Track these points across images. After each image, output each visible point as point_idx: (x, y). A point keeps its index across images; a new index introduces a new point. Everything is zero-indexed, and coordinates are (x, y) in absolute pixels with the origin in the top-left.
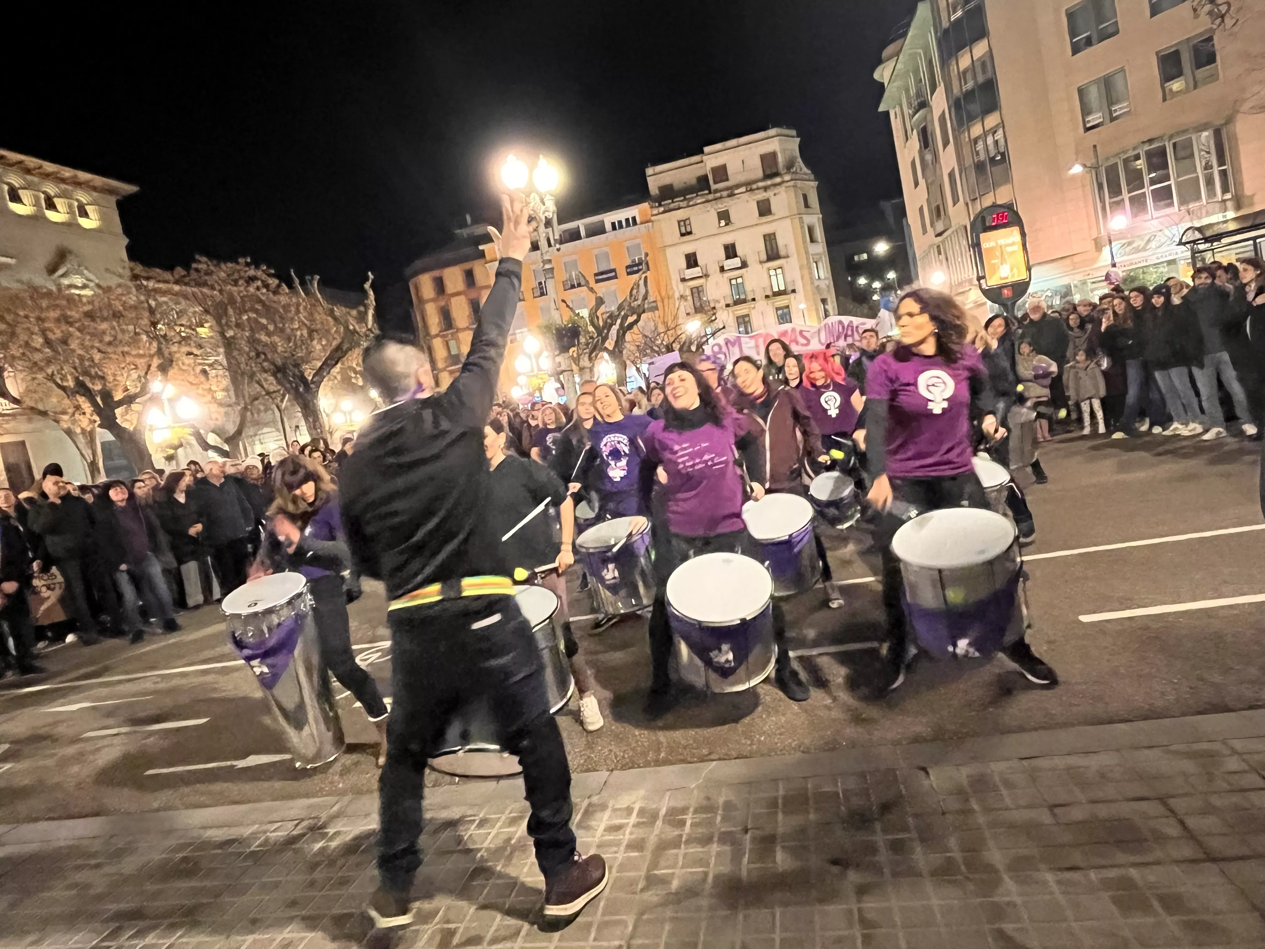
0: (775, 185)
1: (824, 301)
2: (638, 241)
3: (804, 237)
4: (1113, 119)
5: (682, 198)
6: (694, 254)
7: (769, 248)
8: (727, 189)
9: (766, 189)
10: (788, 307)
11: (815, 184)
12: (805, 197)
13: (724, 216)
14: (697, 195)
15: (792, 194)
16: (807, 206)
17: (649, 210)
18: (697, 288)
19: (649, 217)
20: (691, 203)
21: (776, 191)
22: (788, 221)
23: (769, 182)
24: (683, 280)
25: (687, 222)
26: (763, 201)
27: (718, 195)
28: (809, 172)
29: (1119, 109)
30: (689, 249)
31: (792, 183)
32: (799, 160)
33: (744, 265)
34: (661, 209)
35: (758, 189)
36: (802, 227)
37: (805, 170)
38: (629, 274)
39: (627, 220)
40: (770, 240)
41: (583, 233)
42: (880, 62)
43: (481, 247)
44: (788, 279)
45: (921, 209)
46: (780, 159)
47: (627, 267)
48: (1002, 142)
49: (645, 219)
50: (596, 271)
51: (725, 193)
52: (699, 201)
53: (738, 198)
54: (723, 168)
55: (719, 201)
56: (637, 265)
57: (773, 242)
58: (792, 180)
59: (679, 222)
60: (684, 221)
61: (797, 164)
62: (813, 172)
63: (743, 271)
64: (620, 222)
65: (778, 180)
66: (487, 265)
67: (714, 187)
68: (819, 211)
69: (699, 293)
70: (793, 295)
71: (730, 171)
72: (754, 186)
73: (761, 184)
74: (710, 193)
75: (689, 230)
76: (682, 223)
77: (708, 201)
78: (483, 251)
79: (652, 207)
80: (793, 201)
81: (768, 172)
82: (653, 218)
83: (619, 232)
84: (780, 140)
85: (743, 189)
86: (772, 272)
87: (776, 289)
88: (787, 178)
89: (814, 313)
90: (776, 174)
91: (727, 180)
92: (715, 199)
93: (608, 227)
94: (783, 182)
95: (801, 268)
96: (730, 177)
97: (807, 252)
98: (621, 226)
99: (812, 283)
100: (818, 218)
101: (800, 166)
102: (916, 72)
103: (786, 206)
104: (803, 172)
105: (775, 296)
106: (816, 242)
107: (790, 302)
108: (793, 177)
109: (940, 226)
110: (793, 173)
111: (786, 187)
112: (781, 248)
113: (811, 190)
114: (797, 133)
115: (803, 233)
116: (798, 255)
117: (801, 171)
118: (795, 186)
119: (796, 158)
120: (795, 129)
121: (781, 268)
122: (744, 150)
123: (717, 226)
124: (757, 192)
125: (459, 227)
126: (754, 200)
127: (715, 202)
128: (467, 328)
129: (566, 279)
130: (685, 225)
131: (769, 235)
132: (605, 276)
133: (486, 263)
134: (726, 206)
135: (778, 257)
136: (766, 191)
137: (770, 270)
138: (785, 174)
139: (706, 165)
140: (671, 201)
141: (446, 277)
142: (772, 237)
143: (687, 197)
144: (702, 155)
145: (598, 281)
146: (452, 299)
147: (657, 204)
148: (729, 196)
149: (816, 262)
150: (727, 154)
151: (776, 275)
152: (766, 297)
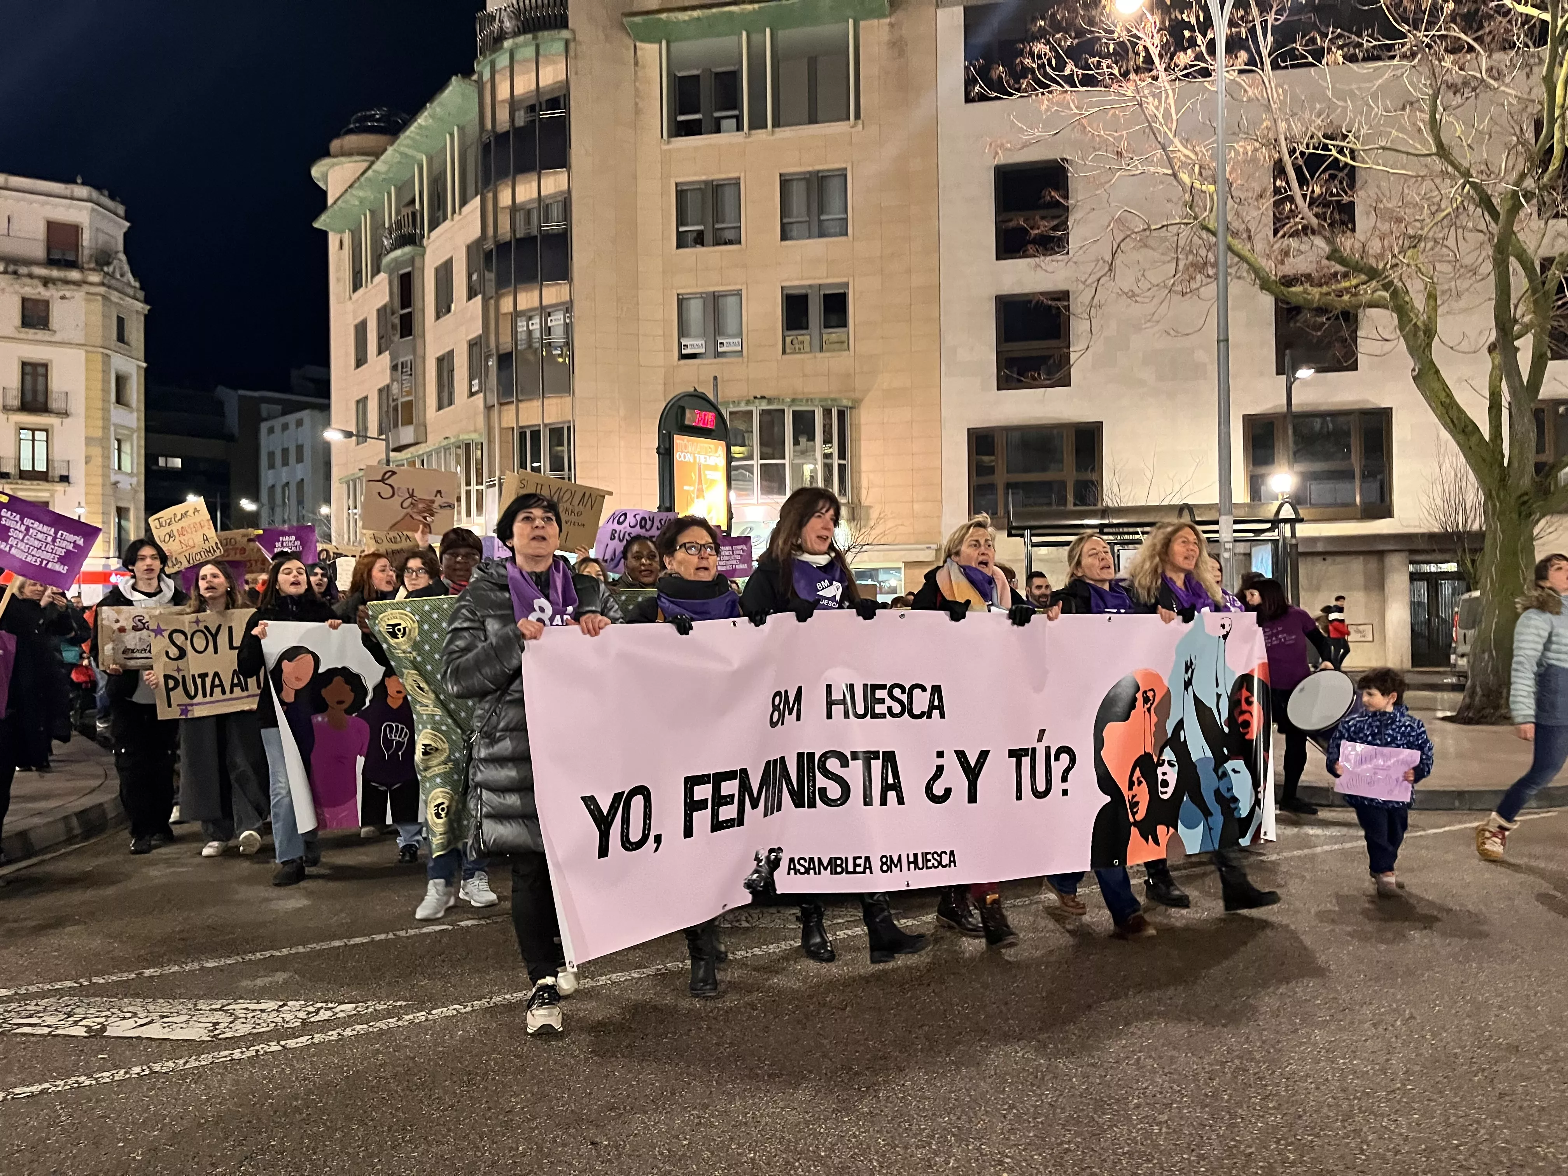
0: (66, 282)
1: (121, 512)
3: (105, 391)
4: (718, 355)
7: (28, 385)
9: (46, 281)
11: (142, 307)
15: (97, 306)
16: (121, 338)
21: (68, 294)
22: (81, 354)
23: (55, 273)
26: (35, 301)
28: (137, 285)
29: (729, 344)
31: (102, 290)
32: (123, 258)
36: (106, 372)
37: (130, 277)
40: (35, 376)
42: (326, 153)
44: (57, 456)
45: (362, 403)
46: (86, 239)
57: (41, 380)
58: (103, 284)
61: (115, 262)
62: (142, 288)
65: (75, 275)
68: (142, 356)
70: (60, 487)
73: (38, 270)
80: (97, 320)
81: (56, 255)
84: (93, 210)
86: (26, 435)
87: (26, 466)
88: (95, 278)
90: (72, 265)
94: (85, 283)
95: (89, 441)
97: (106, 419)
99: (106, 476)
100: (139, 367)
101: (121, 268)
102: (403, 187)
103: (82, 325)
104: (125, 279)
105: (21, 477)
106: (127, 405)
107: (52, 496)
108: (106, 281)
109: (407, 434)
110: (107, 274)
111: (87, 293)
112: (55, 396)
113: (135, 316)
114: (126, 212)
115: (106, 381)
116: (87, 417)
117: (122, 276)
118: (104, 297)
119: (117, 252)
120: (122, 203)
121: (46, 431)
122: (17, 200)
124: (27, 280)
126: (17, 292)
131: (35, 365)
135: (44, 409)
136: (45, 285)
137: (21, 429)
138: (89, 270)
142: (40, 369)
149: (118, 441)
151: (33, 440)
152: (4, 475)
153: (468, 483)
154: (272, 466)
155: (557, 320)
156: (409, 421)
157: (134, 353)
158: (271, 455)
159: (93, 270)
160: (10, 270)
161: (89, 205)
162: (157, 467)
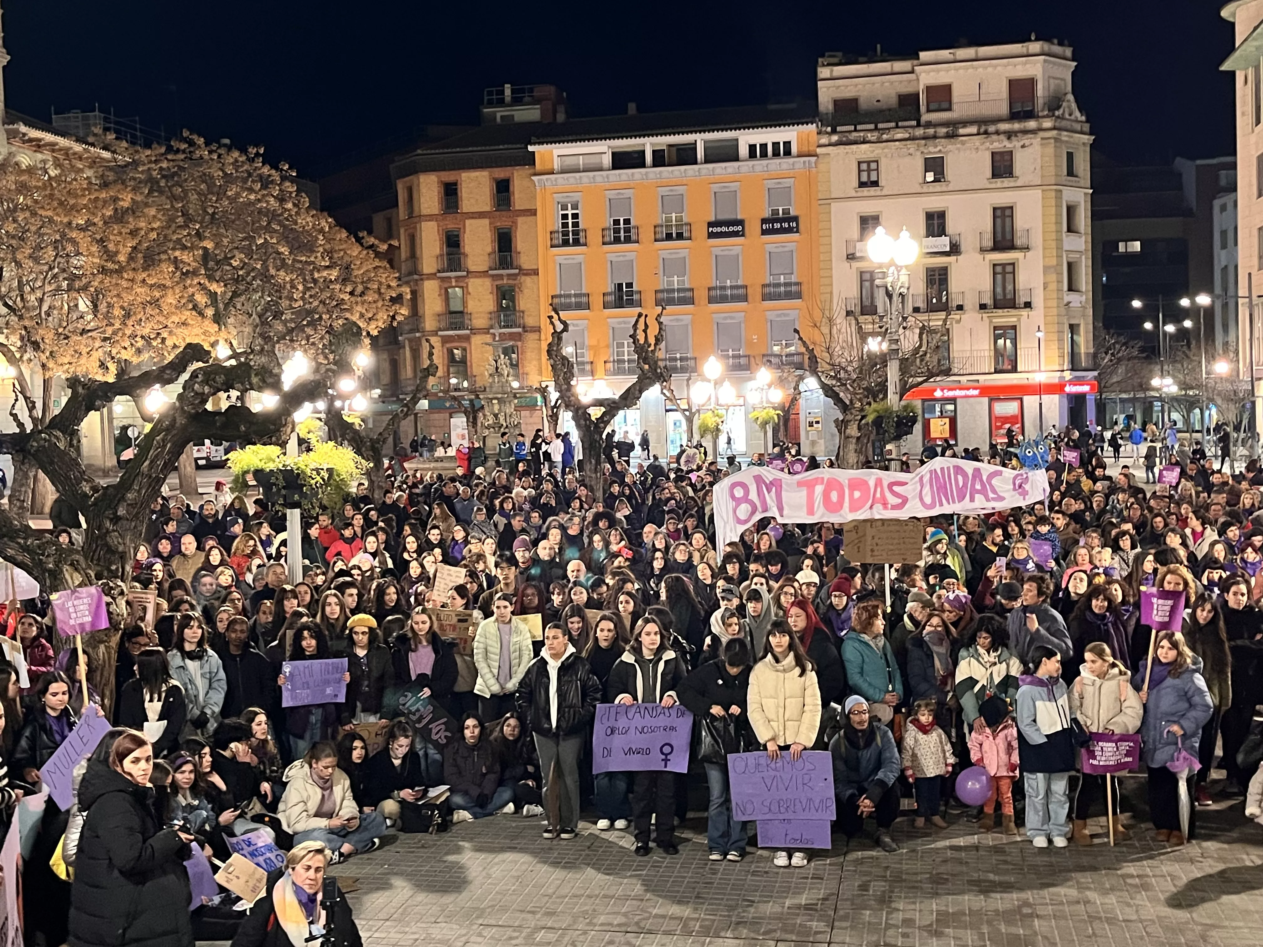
0: (1025, 132)
1: (1073, 328)
2: (789, 182)
3: (1058, 223)
5: (872, 126)
6: (876, 219)
7: (999, 229)
8: (947, 124)
9: (1010, 135)
10: (1014, 328)
11: (1088, 139)
12: (1070, 156)
13: (935, 166)
14: (897, 127)
15: (1050, 150)
16: (1071, 172)
17: (814, 137)
18: (871, 273)
19: (811, 149)
20: (885, 137)
21: (1027, 142)
22: (1038, 193)
23: (1016, 126)
24: (852, 257)
25: (873, 166)
26: (1002, 153)
27: (931, 131)
28: (1084, 118)
30: (869, 208)
31: (1054, 133)
32: (1071, 97)
33: (955, 249)
34: (835, 138)
35: (997, 133)
36: (1058, 206)
37: (1077, 114)
38: (764, 232)
39: (776, 145)
40: (1003, 216)
41: (700, 153)
43: (531, 148)
44: (1022, 285)
46: (1040, 91)
47: (764, 221)
49: (805, 149)
50: (713, 219)
51: (943, 131)
52: (899, 136)
53: (963, 143)
54: (947, 89)
55: (930, 142)
56: (780, 221)
57: (1008, 220)
58: (1054, 128)
59: (859, 163)
60: (869, 163)
61: (1064, 104)
62: (1088, 121)
63: (952, 259)
64: (764, 146)
65: (1032, 124)
66: (534, 178)
67: (926, 117)
68: (1089, 185)
69: (872, 281)
70: (1024, 312)
71: (957, 95)
72: (992, 129)
73: (1004, 127)
74: (919, 125)
75: (874, 178)
76: (864, 167)
77: (912, 139)
78: (533, 154)
79: (819, 133)
80: (1051, 161)
81: (1018, 108)
82: (819, 150)
83: (759, 164)
84: (1044, 61)
85: (973, 129)
86: (999, 269)
87: (1000, 297)
88: (1047, 124)
89: (1055, 346)
90: (1030, 115)
92: (925, 138)
93: (744, 151)
94: (1040, 129)
95: (1046, 269)
96: (955, 107)
97: (1059, 248)
98: (764, 155)
99: (1060, 299)
100: (1085, 194)
101: (1069, 107)
103: (1038, 167)
104: (1073, 117)
105: (996, 307)
106: (1077, 232)
107: (1019, 320)
108: (1057, 124)
110: (1058, 117)
111: (1042, 139)
112: (1019, 234)
113: (1082, 148)
114: (1074, 53)
115: (1058, 215)
116: (1044, 249)
117: (1070, 115)
118: (1057, 140)
119: (1066, 94)
120: (1070, 46)
121: (1013, 264)
122: (985, 68)
123: (921, 181)
124: (995, 137)
125: (491, 104)
126: (988, 149)
127: (923, 142)
128: (484, 274)
129: (660, 222)
130: (869, 170)
131: (1003, 209)
132: (724, 229)
133: (535, 174)
134: (940, 151)
135: (1011, 247)
136: (1009, 138)
137: (994, 265)
138: (1044, 117)
139: (918, 79)
140: (852, 128)
141: (464, 185)
142: (1008, 212)
143: (880, 126)
144: (915, 62)
145: (711, 235)
146: (468, 222)
147: (829, 129)
148: (948, 136)
149: (1070, 265)
150: (956, 69)
151: (1004, 273)
152: (983, 307)
154: (1224, 246)
157: (1082, 183)
158: (1224, 233)
159: (1047, 116)
160: (982, 130)
161: (1043, 57)
162: (1115, 254)
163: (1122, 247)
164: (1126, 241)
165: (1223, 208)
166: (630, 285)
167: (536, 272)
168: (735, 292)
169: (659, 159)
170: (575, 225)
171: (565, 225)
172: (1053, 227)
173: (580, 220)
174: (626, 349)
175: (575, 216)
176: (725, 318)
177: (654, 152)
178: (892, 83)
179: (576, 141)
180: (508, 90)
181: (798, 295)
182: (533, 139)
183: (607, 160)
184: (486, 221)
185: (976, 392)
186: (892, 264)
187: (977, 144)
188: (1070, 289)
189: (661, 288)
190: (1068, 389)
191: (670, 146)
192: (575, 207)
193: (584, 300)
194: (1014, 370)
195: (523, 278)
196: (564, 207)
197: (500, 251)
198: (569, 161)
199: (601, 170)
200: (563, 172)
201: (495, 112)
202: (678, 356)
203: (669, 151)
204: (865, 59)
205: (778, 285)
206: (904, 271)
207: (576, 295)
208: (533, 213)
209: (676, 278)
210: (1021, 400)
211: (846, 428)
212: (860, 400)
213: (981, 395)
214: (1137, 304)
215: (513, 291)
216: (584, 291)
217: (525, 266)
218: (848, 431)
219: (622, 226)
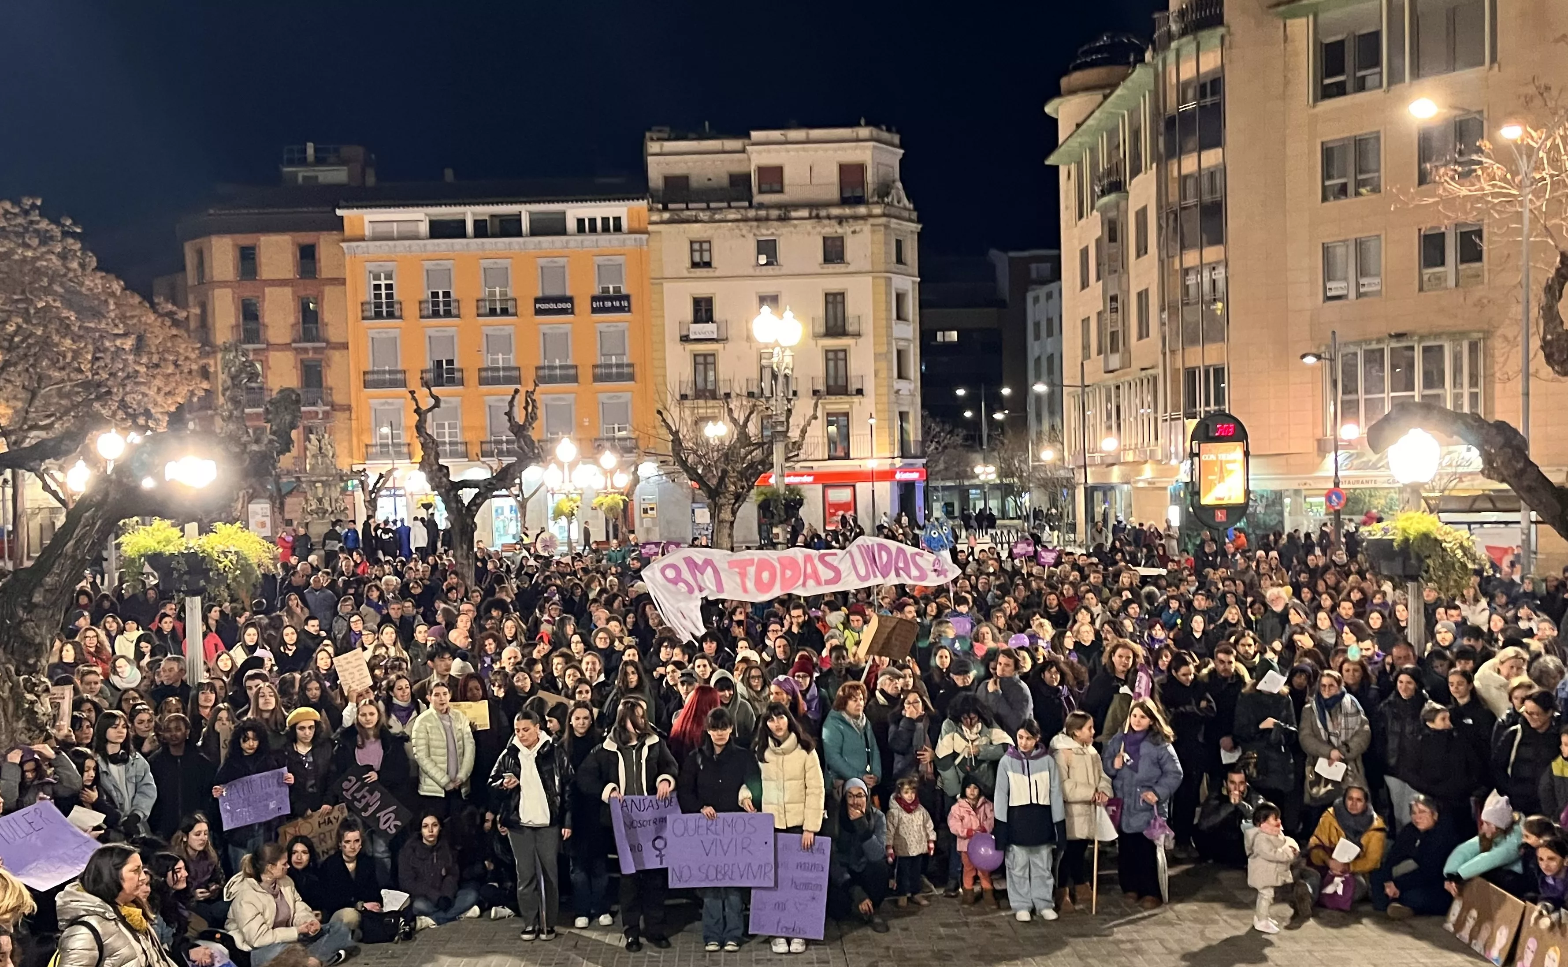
0: (856, 218)
1: (903, 416)
2: (620, 259)
3: (889, 310)
4: (1359, 295)
5: (704, 205)
6: (709, 301)
7: (831, 315)
8: (778, 206)
9: (841, 220)
10: (847, 415)
11: (916, 227)
13: (767, 248)
14: (730, 207)
15: (880, 236)
16: (900, 260)
17: (646, 213)
18: (705, 356)
19: (643, 226)
20: (717, 217)
21: (857, 228)
22: (869, 279)
23: (848, 211)
24: (685, 339)
25: (706, 246)
26: (833, 239)
27: (763, 213)
28: (911, 206)
29: (1368, 284)
30: (702, 289)
31: (883, 220)
32: (899, 185)
34: (666, 216)
35: (829, 217)
36: (888, 294)
37: (906, 201)
38: (594, 311)
39: (605, 220)
40: (835, 303)
41: (525, 225)
42: (1057, 92)
43: (339, 212)
44: (854, 371)
45: (1086, 321)
46: (870, 177)
47: (594, 299)
48: (1221, 285)
49: (635, 225)
50: (540, 294)
51: (774, 213)
52: (732, 216)
53: (795, 226)
54: (778, 171)
55: (762, 224)
56: (611, 299)
57: (840, 307)
58: (884, 215)
59: (692, 243)
60: (701, 243)
61: (893, 192)
62: (915, 209)
64: (593, 221)
65: (862, 210)
66: (342, 244)
67: (758, 198)
68: (917, 273)
69: (706, 364)
70: (856, 399)
71: (788, 177)
72: (823, 213)
73: (835, 211)
74: (751, 206)
75: (706, 258)
76: (696, 246)
77: (745, 220)
78: (341, 218)
79: (651, 210)
80: (880, 247)
81: (847, 194)
82: (651, 228)
83: (589, 239)
84: (874, 146)
85: (805, 213)
86: (832, 354)
88: (877, 210)
89: (886, 432)
90: (859, 201)
91: (781, 191)
92: (757, 219)
93: (571, 225)
94: (870, 216)
95: (877, 356)
96: (787, 189)
97: (889, 335)
98: (593, 229)
99: (890, 386)
100: (914, 282)
101: (898, 195)
102: (1113, 133)
103: (869, 254)
104: (901, 205)
105: (829, 393)
106: (905, 320)
107: (851, 407)
108: (887, 211)
109: (1115, 361)
110: (887, 203)
111: (872, 225)
112: (850, 320)
113: (909, 236)
114: (901, 140)
115: (889, 303)
116: (875, 335)
117: (899, 202)
118: (887, 227)
119: (894, 181)
120: (898, 133)
121: (845, 351)
122: (816, 150)
123: (754, 262)
124: (826, 222)
125: (291, 163)
126: (820, 233)
127: (755, 224)
128: (285, 347)
129: (481, 296)
130: (701, 251)
131: (835, 295)
132: (553, 306)
133: (344, 241)
134: (773, 234)
135: (844, 333)
136: (840, 223)
137: (827, 351)
138: (874, 203)
139: (749, 160)
140: (683, 206)
141: (263, 249)
142: (839, 298)
143: (712, 205)
144: (746, 141)
145: (539, 312)
146: (267, 290)
147: (660, 206)
148: (780, 219)
149: (899, 352)
150: (788, 151)
151: (836, 360)
152: (815, 392)
153: (1156, 412)
154: (1037, 337)
155: (1220, 275)
156: (1114, 349)
157: (910, 271)
158: (1037, 325)
159: (877, 203)
160: (814, 213)
161: (871, 144)
162: (933, 343)
163: (939, 335)
164: (943, 330)
165: (1036, 300)
166: (450, 362)
167: (345, 346)
168: (564, 372)
169: (481, 230)
170: (389, 296)
171: (378, 296)
172: (883, 315)
173: (394, 291)
174: (447, 431)
175: (389, 287)
176: (554, 400)
177: (476, 222)
178: (722, 161)
179: (390, 207)
180: (310, 148)
181: (631, 377)
182: (342, 203)
183: (424, 228)
184: (288, 291)
185: (811, 479)
186: (777, 344)
187: (809, 227)
188: (900, 376)
189: (485, 366)
190: (899, 476)
191: (492, 216)
192: (389, 276)
193: (399, 376)
194: (847, 457)
195: (332, 352)
196: (377, 277)
197: (304, 322)
198: (382, 228)
199: (416, 237)
200: (375, 238)
201: (296, 173)
202: (504, 438)
203: (491, 222)
204: (694, 136)
205: (610, 366)
206: (788, 352)
207: (390, 372)
208: (342, 282)
209: (500, 356)
210: (854, 486)
211: (720, 512)
212: (734, 484)
213: (815, 481)
214: (961, 392)
215: (320, 366)
216: (399, 368)
217: (334, 339)
218: (722, 516)
219: (441, 299)
